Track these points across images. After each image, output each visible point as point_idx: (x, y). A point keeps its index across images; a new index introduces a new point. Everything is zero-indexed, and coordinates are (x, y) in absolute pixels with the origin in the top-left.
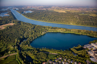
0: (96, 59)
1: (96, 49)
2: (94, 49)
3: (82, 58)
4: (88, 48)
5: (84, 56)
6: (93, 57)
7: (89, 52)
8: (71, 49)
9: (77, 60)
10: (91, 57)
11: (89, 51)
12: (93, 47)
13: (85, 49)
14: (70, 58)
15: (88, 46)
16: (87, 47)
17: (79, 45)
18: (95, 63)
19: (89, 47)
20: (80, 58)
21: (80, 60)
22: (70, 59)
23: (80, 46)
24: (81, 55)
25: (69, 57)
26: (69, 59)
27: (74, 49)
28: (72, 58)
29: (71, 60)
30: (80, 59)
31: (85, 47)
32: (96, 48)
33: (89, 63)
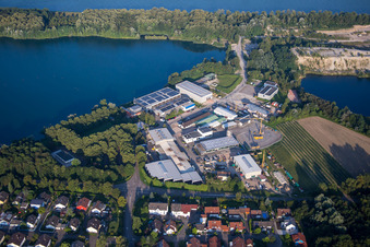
1: (197, 110)
2: (184, 115)
4: (157, 112)
5: (118, 159)
6: (168, 153)
7: (152, 134)
8: (49, 131)
9: (72, 186)
10: (156, 157)
11: (157, 125)
13: (135, 120)
14: (34, 183)
15: (158, 103)
16: (149, 107)
17: (103, 102)
18: (169, 185)
19: (158, 107)
20: (89, 172)
21: (88, 187)
22: (31, 187)
23: (111, 105)
24: (104, 156)
25: (27, 179)
26: (26, 192)
27: (70, 127)
28: (43, 184)
29: (38, 193)
30: (90, 178)
31: (136, 111)
32: (198, 105)
33: (139, 190)
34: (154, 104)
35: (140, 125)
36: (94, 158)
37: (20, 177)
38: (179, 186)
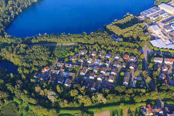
0: (164, 40)
1: (169, 17)
2: (164, 19)
3: (132, 45)
4: (151, 18)
5: (138, 39)
6: (159, 36)
7: (151, 28)
8: (108, 27)
9: (121, 50)
10: (153, 38)
11: (152, 24)
12: (163, 12)
13: (142, 22)
14: (105, 48)
15: (151, 14)
16: (148, 16)
17: (128, 14)
18: (161, 50)
19: (151, 16)
20: (127, 44)
21: (127, 50)
22: (105, 50)
23: (131, 15)
24: (132, 37)
25: (103, 46)
26: (103, 52)
27: (116, 25)
28: (109, 48)
29: (108, 52)
30: (128, 47)
31: (142, 18)
32: (170, 15)
33: (148, 52)
34: (150, 14)
35: (145, 24)
36: (128, 38)
37: (100, 45)
38: (166, 51)
